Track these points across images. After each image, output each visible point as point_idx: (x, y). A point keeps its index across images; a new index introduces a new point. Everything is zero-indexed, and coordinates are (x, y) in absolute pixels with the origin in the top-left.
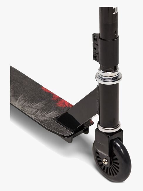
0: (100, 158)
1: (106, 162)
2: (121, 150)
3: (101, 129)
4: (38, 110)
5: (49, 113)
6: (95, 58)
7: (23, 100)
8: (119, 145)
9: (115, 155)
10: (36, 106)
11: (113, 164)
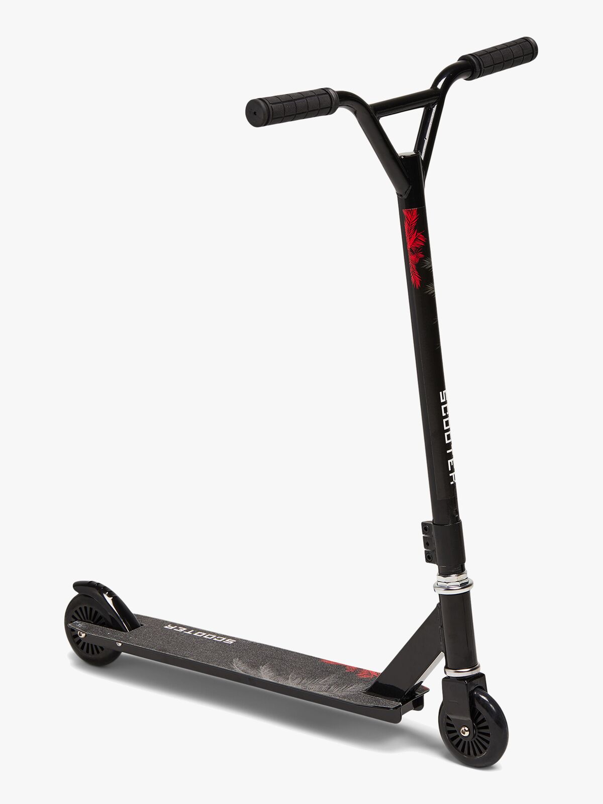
0: (452, 726)
1: (466, 731)
2: (491, 705)
3: (452, 673)
4: (330, 685)
5: (351, 686)
6: (429, 558)
7: (296, 678)
8: (485, 698)
9: (480, 714)
10: (324, 682)
11: (479, 733)
